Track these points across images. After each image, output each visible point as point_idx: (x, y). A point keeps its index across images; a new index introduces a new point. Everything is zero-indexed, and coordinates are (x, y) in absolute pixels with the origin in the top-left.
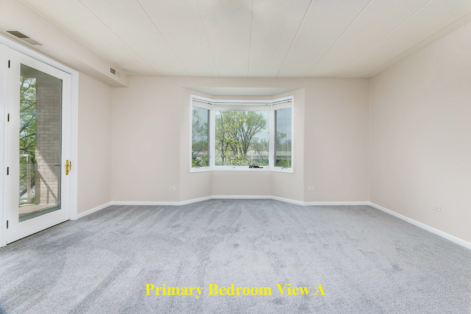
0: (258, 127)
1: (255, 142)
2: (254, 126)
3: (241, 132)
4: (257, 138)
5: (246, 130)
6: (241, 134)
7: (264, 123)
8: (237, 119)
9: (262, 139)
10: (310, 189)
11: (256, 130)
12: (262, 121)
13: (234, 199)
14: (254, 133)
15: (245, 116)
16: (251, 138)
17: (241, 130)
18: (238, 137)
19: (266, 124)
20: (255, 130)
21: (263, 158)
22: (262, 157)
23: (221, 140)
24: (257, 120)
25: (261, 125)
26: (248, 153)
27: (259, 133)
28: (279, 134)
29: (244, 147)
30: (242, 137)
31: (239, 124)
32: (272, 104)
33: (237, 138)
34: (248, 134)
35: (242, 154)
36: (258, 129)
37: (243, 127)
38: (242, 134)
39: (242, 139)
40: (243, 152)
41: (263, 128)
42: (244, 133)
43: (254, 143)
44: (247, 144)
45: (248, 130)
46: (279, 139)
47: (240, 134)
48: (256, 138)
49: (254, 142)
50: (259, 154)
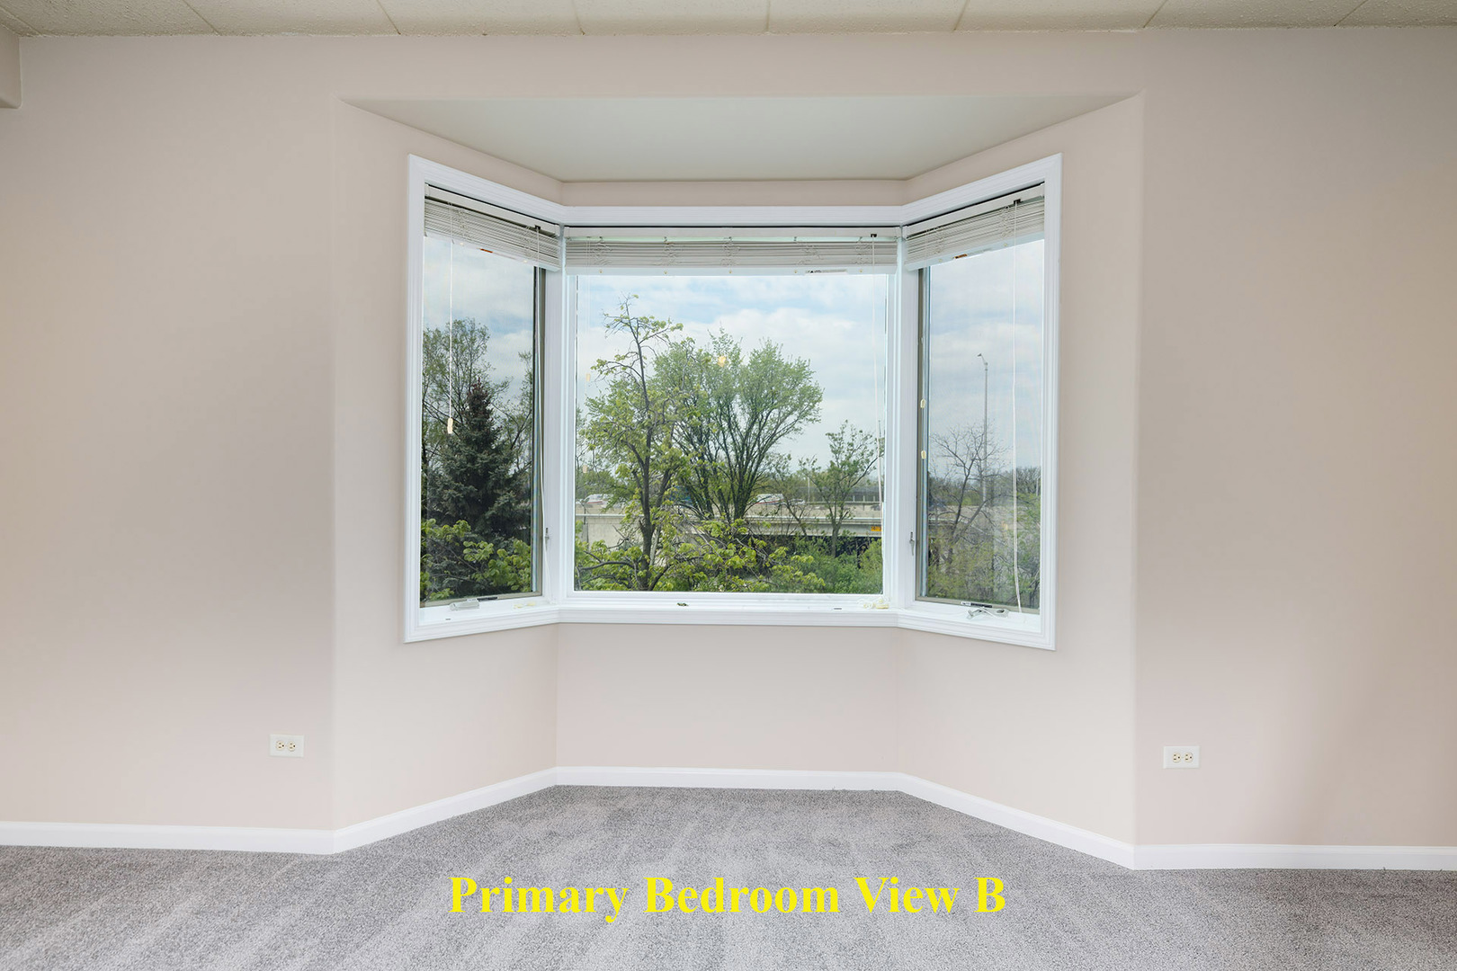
0: (790, 413)
1: (779, 471)
2: (776, 411)
3: (723, 433)
4: (786, 456)
5: (743, 423)
6: (725, 440)
7: (811, 397)
8: (708, 383)
9: (804, 461)
10: (1176, 758)
11: (782, 426)
12: (803, 392)
13: (678, 795)
14: (774, 434)
15: (739, 371)
16: (762, 455)
17: (725, 425)
18: (713, 452)
19: (819, 400)
20: (777, 427)
21: (807, 531)
22: (803, 526)
23: (640, 460)
24: (784, 389)
25: (801, 404)
26: (751, 514)
27: (791, 434)
28: (869, 440)
29: (736, 488)
30: (729, 450)
31: (719, 402)
32: (907, 231)
33: (710, 455)
34: (751, 440)
35: (728, 514)
36: (790, 419)
37: (731, 413)
38: (729, 440)
39: (729, 461)
40: (732, 509)
41: (809, 417)
42: (738, 437)
43: (773, 475)
44: (746, 477)
45: (753, 424)
46: (868, 461)
47: (721, 441)
48: (781, 457)
49: (774, 470)
50: (794, 515)
